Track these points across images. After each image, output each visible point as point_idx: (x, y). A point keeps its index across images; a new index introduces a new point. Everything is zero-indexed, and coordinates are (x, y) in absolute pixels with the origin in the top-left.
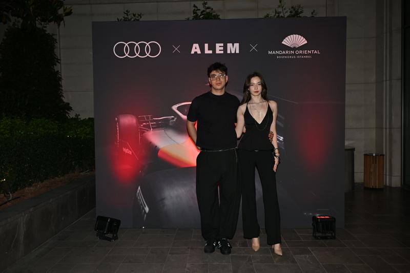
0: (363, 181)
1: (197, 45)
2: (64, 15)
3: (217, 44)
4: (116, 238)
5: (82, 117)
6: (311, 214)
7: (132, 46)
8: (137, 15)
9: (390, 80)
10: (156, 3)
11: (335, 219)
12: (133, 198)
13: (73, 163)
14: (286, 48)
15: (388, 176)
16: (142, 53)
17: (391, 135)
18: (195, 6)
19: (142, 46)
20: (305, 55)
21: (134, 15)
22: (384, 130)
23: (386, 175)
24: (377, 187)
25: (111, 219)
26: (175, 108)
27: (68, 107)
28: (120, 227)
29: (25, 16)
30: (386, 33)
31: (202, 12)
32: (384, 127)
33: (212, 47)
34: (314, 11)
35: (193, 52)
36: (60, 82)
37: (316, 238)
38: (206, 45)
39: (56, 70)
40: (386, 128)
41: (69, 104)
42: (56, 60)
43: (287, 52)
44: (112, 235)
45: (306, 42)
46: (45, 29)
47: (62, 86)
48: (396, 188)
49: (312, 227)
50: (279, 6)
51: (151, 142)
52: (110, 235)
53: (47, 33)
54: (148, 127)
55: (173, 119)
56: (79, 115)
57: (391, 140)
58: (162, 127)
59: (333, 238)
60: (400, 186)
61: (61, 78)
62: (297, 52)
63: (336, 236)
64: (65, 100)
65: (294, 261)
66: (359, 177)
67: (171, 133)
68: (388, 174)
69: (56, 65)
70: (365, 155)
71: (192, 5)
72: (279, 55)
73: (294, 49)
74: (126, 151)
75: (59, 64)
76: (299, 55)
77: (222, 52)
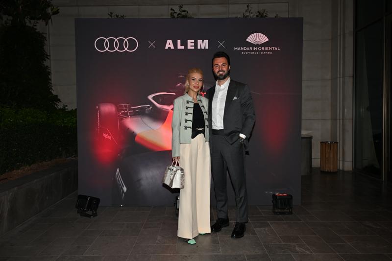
0: (319, 166)
1: (171, 41)
2: (51, 14)
3: (188, 41)
4: (95, 215)
5: (69, 108)
6: (271, 193)
7: (111, 41)
8: (120, 16)
9: (344, 77)
10: (138, 6)
11: (292, 196)
12: (113, 179)
13: (60, 148)
14: (250, 45)
15: (341, 162)
16: (121, 48)
17: (343, 125)
18: (172, 9)
19: (121, 41)
20: (267, 51)
21: (117, 16)
22: (338, 121)
23: (339, 160)
24: (332, 171)
25: (91, 198)
26: (150, 97)
27: (56, 99)
28: (100, 205)
29: (15, 13)
30: (340, 36)
31: (178, 15)
32: (338, 118)
33: (184, 43)
34: (277, 15)
35: (167, 48)
36: (50, 76)
37: (275, 213)
38: (179, 42)
39: (46, 65)
40: (340, 119)
41: (57, 96)
42: (45, 56)
43: (251, 48)
44: (91, 212)
45: (268, 40)
46: (35, 27)
47: (51, 80)
48: (348, 172)
49: (272, 203)
50: (247, 11)
51: (129, 128)
52: (90, 213)
53: (37, 31)
54: (126, 115)
55: (149, 107)
56: (66, 106)
57: (344, 130)
58: (139, 115)
59: (291, 213)
60: (351, 169)
61: (50, 72)
62: (260, 49)
63: (293, 212)
64: (54, 93)
65: (254, 234)
66: (316, 162)
67: (146, 120)
68: (341, 159)
69: (45, 60)
70: (321, 142)
71: (170, 8)
72: (243, 51)
73: (257, 46)
74: (106, 136)
75: (49, 60)
76: (262, 51)
77: (193, 48)
